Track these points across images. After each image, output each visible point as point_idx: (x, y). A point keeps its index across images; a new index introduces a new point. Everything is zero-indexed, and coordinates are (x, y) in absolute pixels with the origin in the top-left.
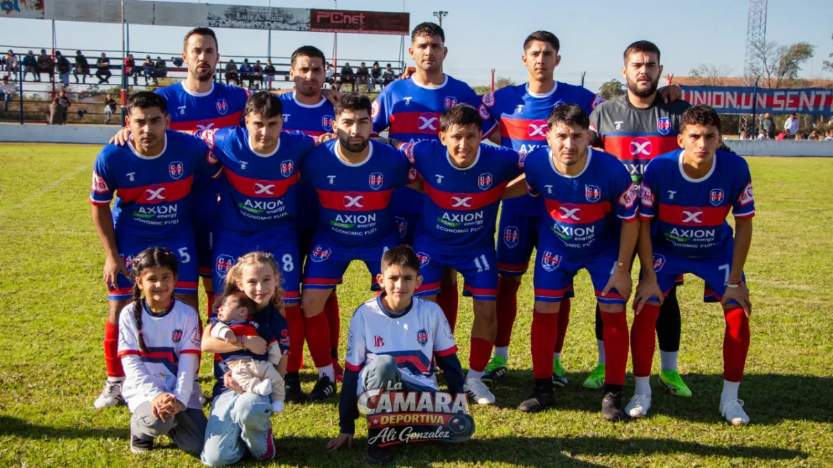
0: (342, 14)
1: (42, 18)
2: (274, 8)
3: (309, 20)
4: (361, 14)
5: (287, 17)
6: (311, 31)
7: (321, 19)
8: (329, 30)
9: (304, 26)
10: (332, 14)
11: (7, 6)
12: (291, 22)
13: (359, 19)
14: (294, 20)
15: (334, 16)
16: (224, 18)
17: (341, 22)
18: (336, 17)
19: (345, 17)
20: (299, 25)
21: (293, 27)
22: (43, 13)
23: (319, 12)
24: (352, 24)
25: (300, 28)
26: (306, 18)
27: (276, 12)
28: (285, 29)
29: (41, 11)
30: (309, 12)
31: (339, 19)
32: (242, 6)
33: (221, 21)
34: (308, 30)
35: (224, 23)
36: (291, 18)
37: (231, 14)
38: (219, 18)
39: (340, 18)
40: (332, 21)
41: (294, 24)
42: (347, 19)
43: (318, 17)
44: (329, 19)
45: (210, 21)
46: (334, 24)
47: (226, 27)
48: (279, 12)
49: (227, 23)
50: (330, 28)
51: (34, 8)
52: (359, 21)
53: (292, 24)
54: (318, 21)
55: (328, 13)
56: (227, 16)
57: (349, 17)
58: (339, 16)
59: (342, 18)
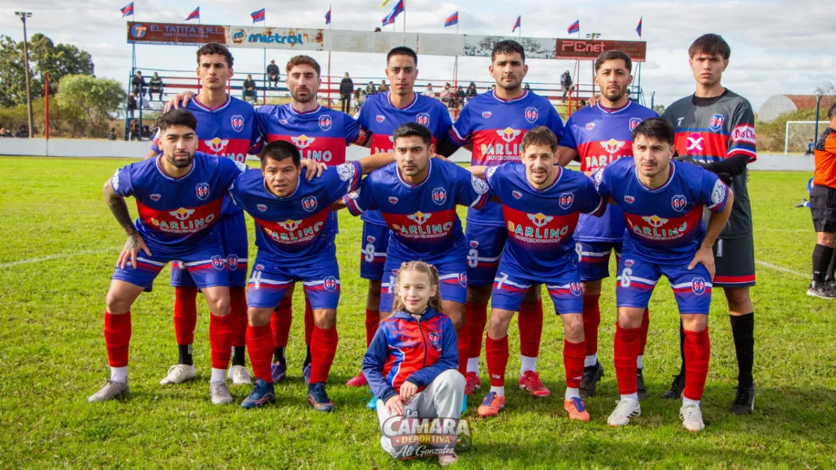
0: (584, 43)
1: (321, 50)
2: (524, 38)
3: (555, 49)
4: (602, 43)
5: (535, 46)
6: (556, 58)
7: (566, 47)
8: (572, 58)
9: (550, 54)
10: (576, 43)
11: (292, 40)
12: (540, 50)
13: (600, 47)
14: (541, 49)
15: (578, 44)
16: (479, 48)
17: (584, 50)
18: (580, 46)
19: (587, 46)
20: (545, 54)
21: (541, 55)
22: (322, 45)
23: (564, 42)
24: (594, 52)
25: (547, 56)
26: (552, 47)
27: (526, 41)
28: (533, 57)
29: (320, 43)
30: (554, 43)
31: (582, 48)
32: (496, 37)
33: (476, 50)
34: (554, 58)
35: (479, 52)
36: (539, 47)
37: (485, 44)
38: (475, 48)
39: (583, 46)
40: (576, 50)
41: (542, 52)
42: (589, 48)
43: (563, 46)
44: (573, 47)
45: (467, 50)
46: (577, 52)
47: (481, 56)
48: (528, 42)
49: (483, 53)
50: (574, 56)
51: (315, 40)
52: (600, 49)
53: (539, 53)
54: (563, 49)
55: (572, 42)
56: (482, 45)
57: (591, 45)
58: (582, 45)
59: (585, 47)
